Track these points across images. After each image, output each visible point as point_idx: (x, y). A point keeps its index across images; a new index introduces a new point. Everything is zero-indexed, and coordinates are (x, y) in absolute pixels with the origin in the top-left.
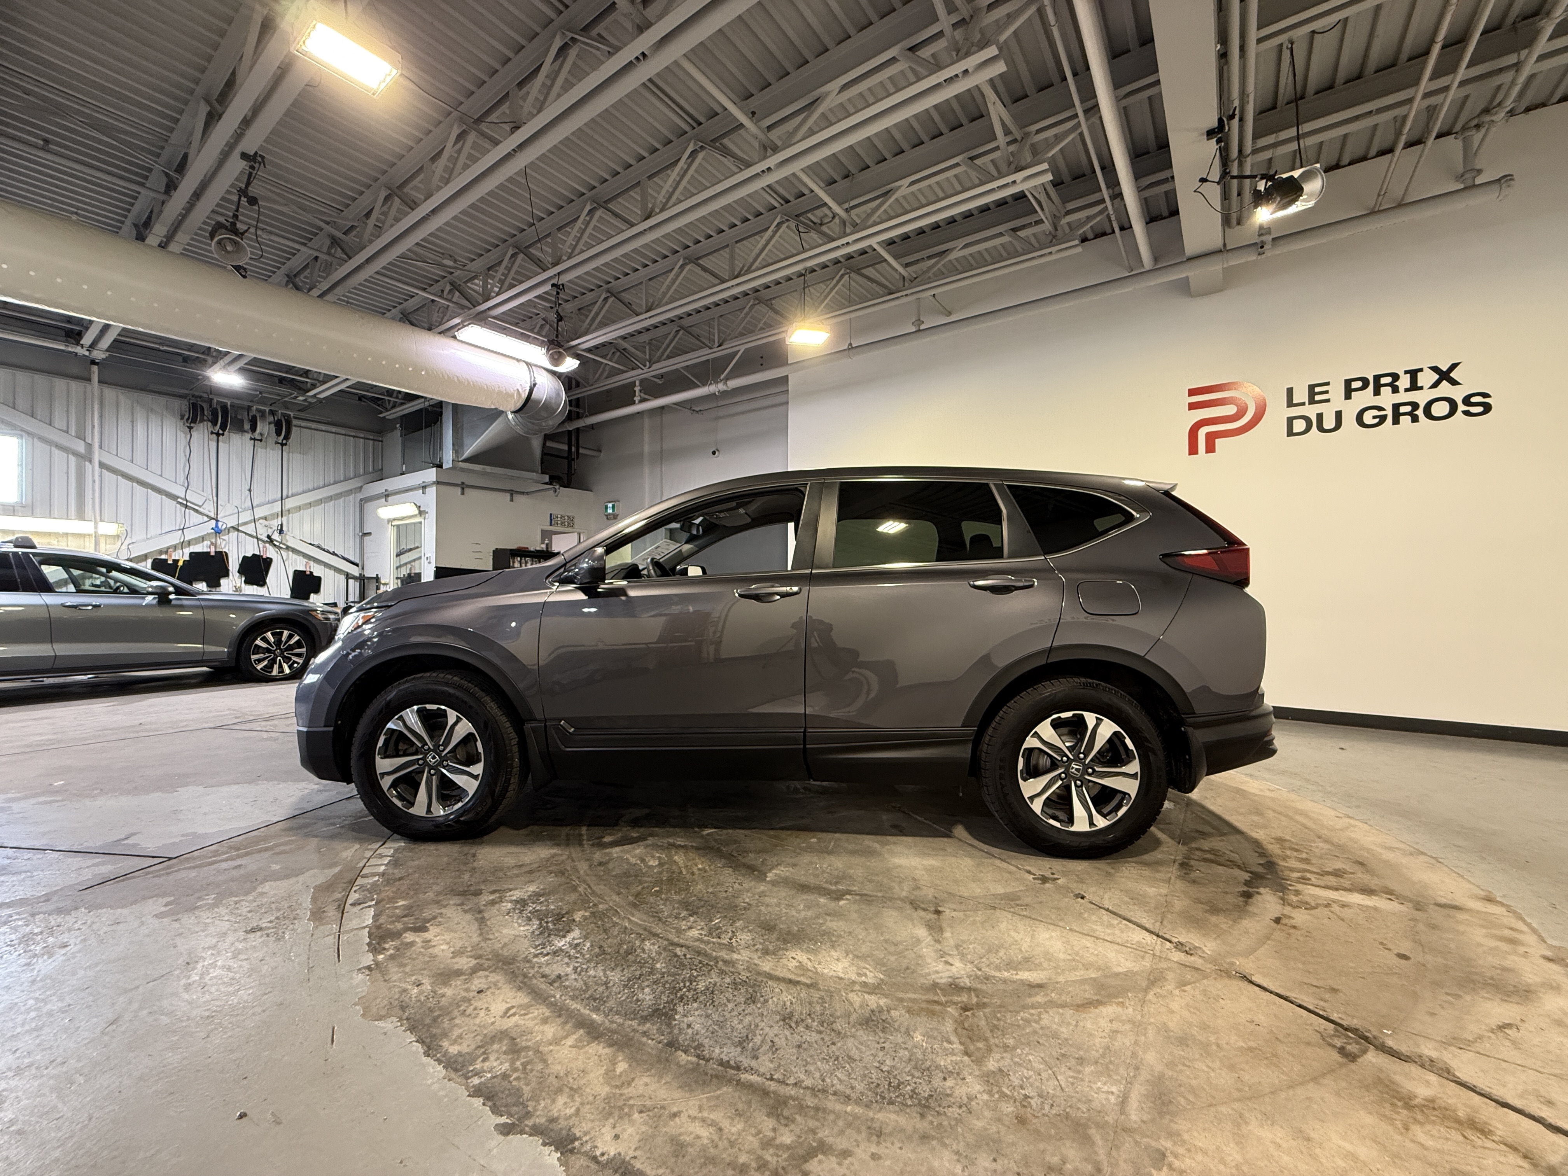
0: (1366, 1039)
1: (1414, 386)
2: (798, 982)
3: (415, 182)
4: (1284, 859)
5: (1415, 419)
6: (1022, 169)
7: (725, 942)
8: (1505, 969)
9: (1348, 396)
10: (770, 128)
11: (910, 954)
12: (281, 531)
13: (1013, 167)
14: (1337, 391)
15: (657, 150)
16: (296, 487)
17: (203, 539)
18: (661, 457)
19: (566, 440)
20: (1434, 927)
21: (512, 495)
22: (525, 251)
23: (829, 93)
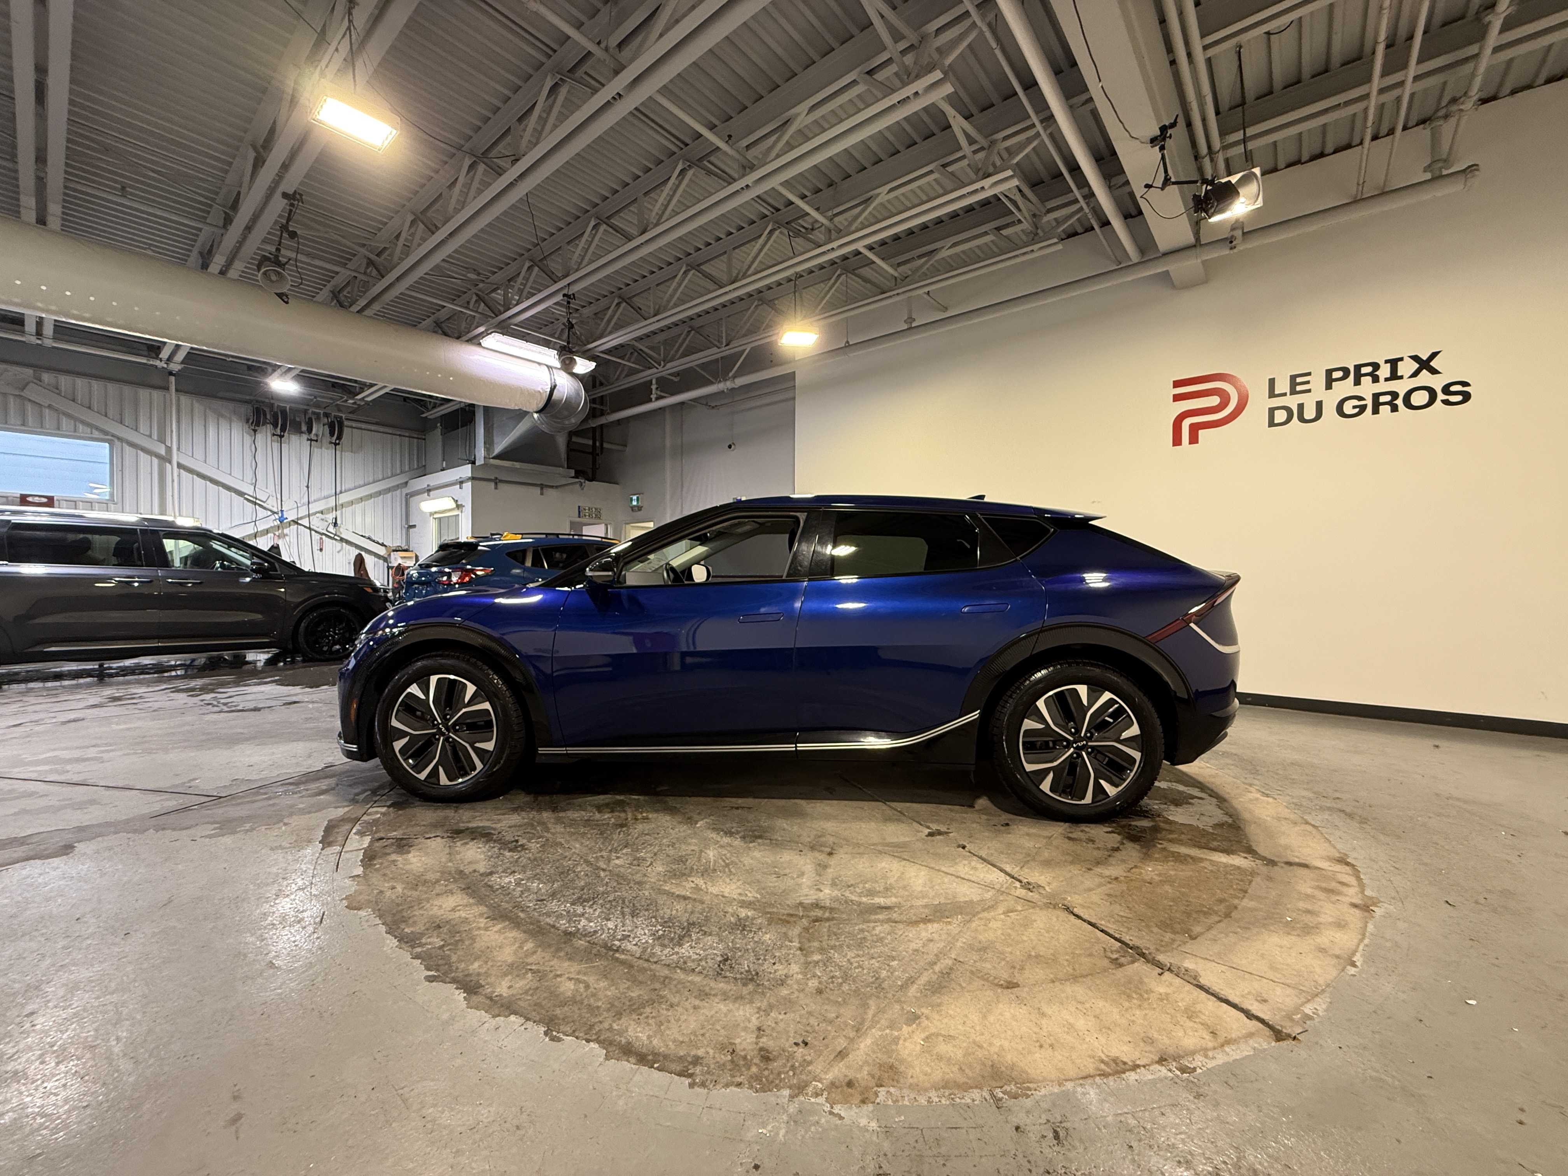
0: (1143, 955)
1: (1394, 376)
3: (437, 206)
5: (1395, 409)
6: (989, 175)
9: (1329, 387)
11: (791, 883)
12: (335, 524)
13: (981, 173)
14: (1318, 381)
15: (651, 169)
16: (348, 485)
17: (267, 531)
18: (682, 451)
19: (591, 435)
21: (542, 489)
22: (539, 264)
23: (799, 114)
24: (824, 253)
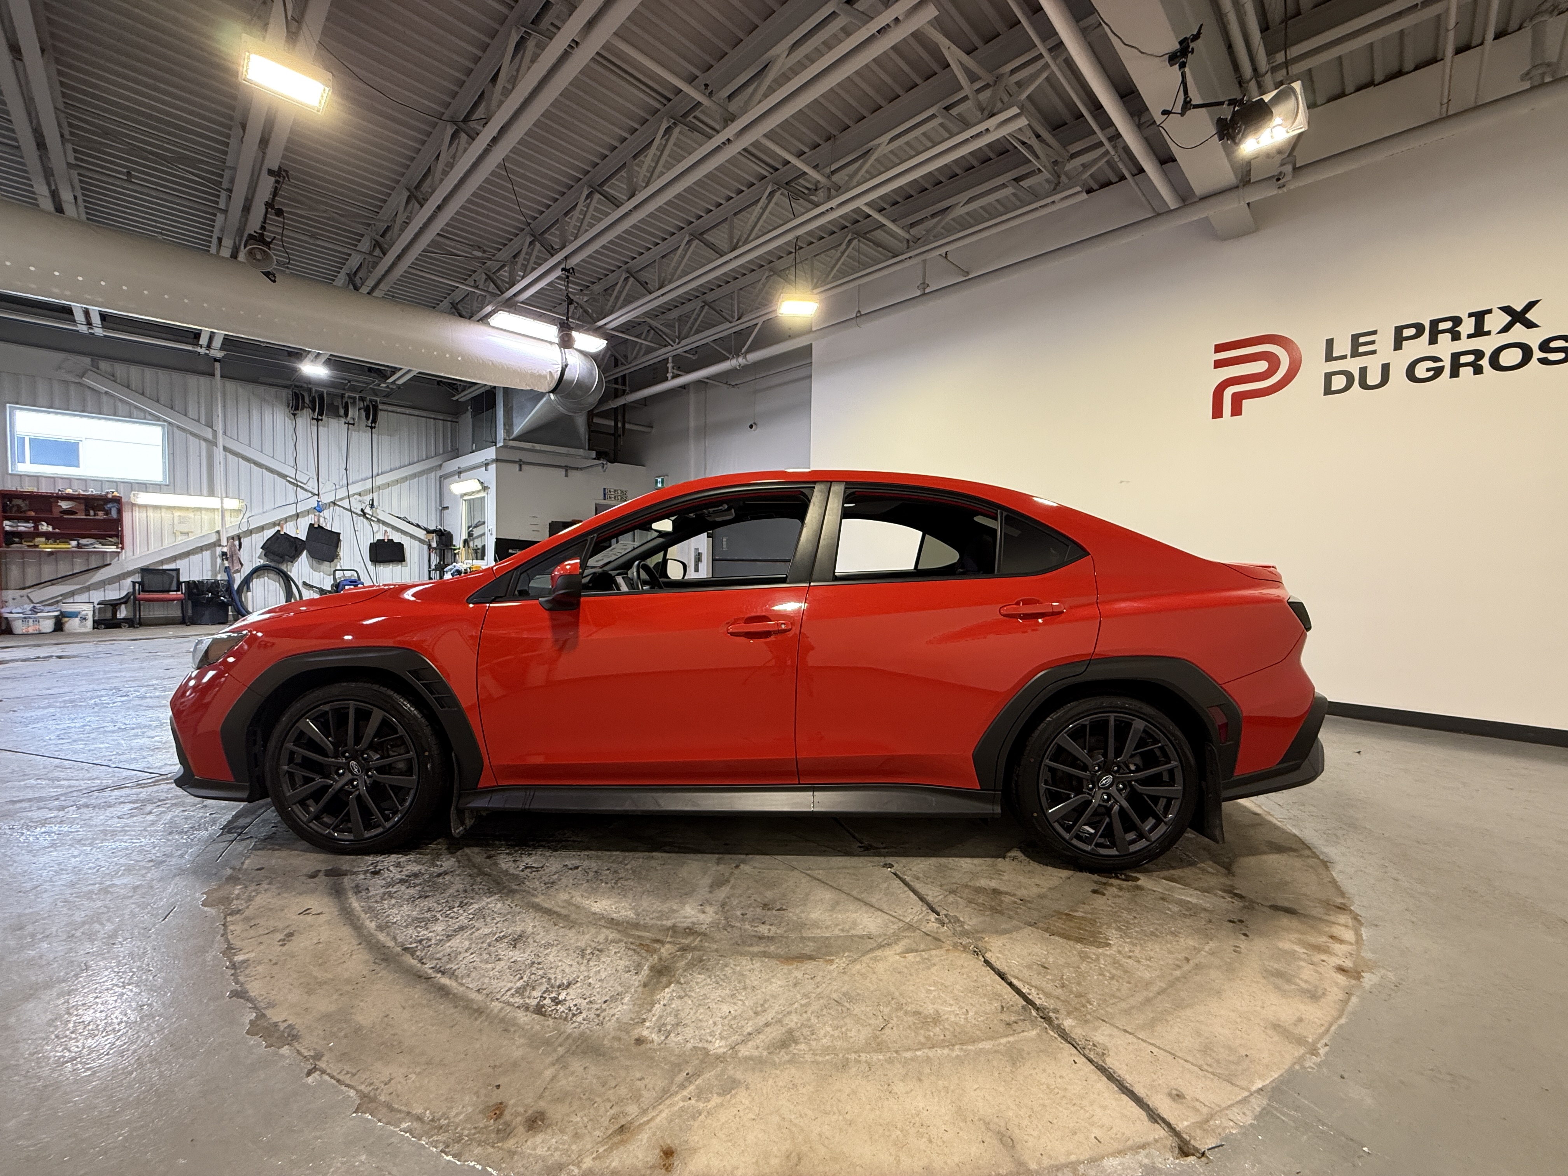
6: (994, 115)
12: (372, 506)
13: (986, 113)
16: (386, 467)
17: (308, 512)
18: (704, 431)
19: (612, 417)
21: (566, 471)
22: (540, 238)
23: (778, 56)
24: (823, 213)
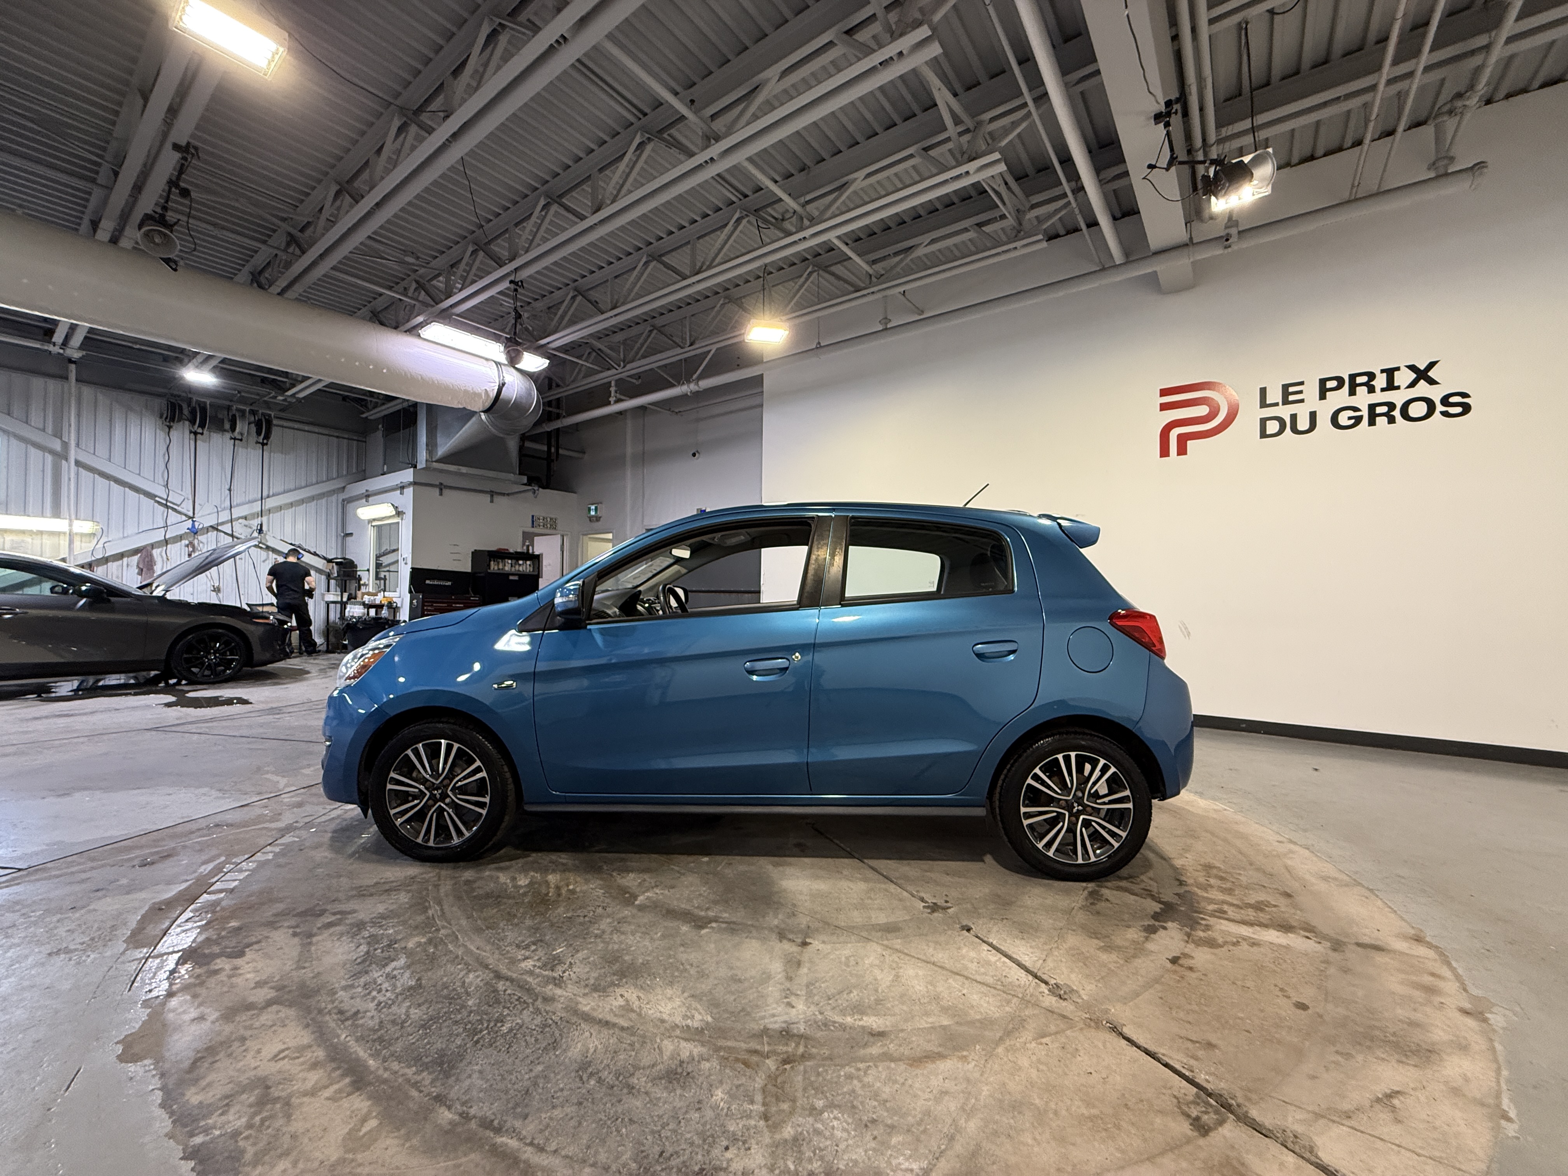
0: (1228, 1107)
1: (1391, 386)
2: (614, 1025)
4: (1206, 890)
5: (1392, 420)
6: (976, 158)
7: (556, 975)
8: (1413, 1024)
9: (1323, 397)
10: (713, 117)
11: (751, 995)
12: (260, 531)
13: (966, 156)
14: (1311, 391)
15: (606, 142)
16: (278, 488)
17: (180, 538)
18: (643, 459)
19: (545, 440)
20: (1346, 971)
21: (492, 496)
22: (484, 247)
23: (770, 79)
